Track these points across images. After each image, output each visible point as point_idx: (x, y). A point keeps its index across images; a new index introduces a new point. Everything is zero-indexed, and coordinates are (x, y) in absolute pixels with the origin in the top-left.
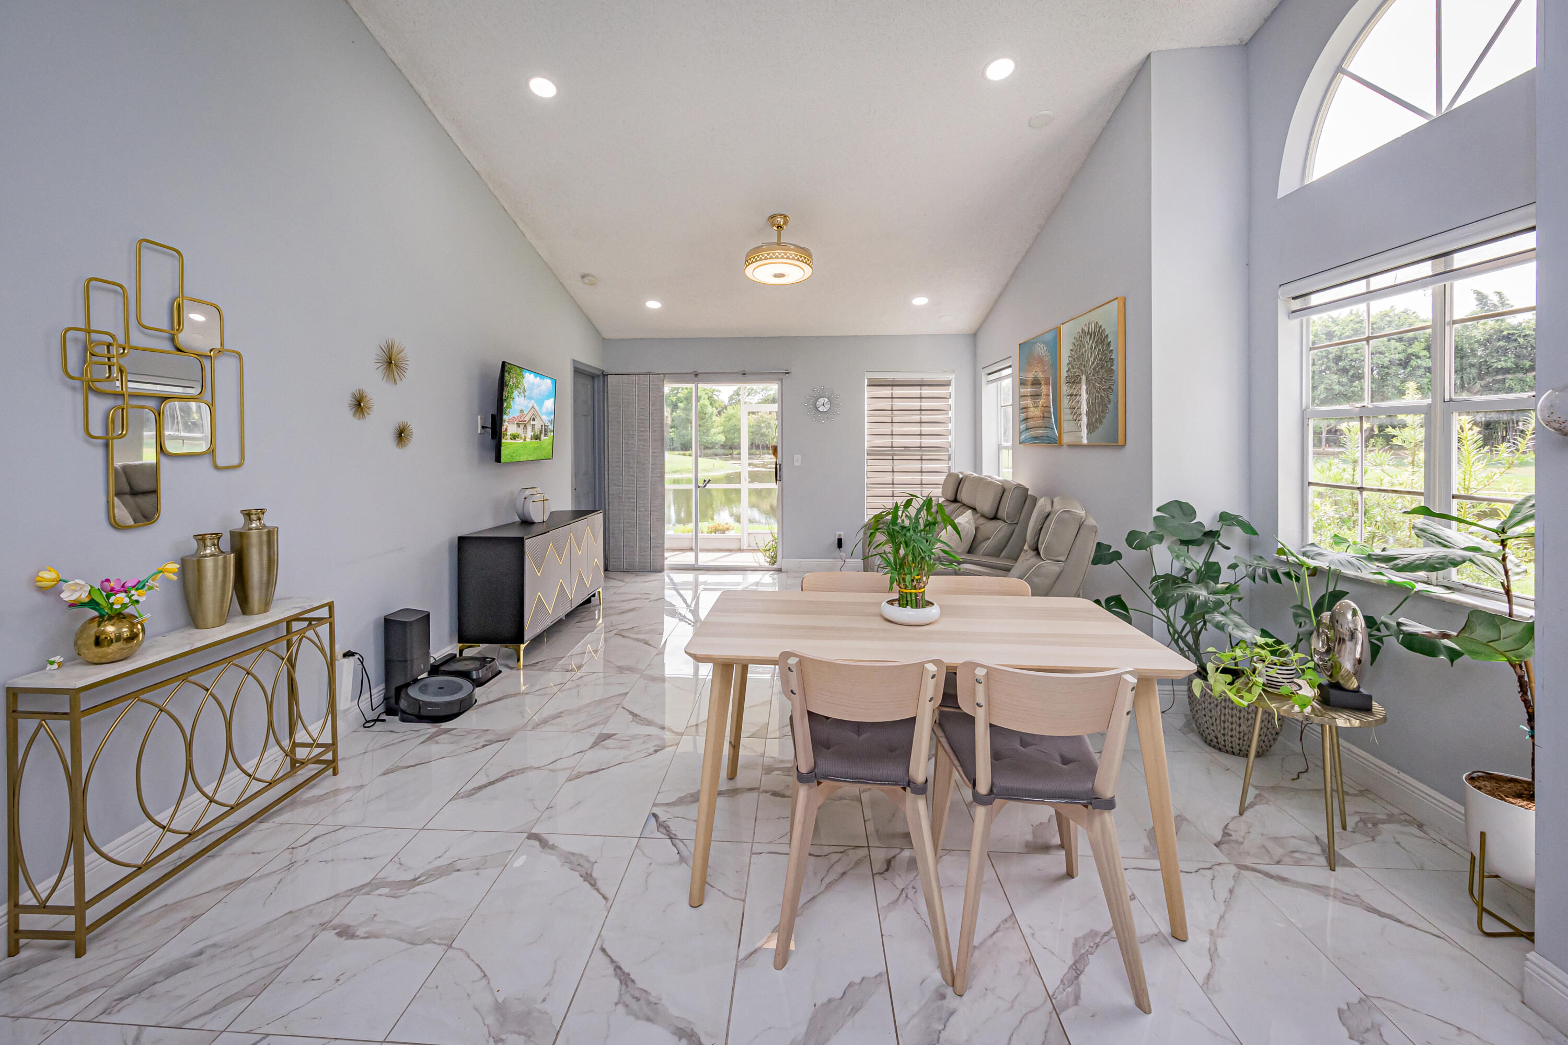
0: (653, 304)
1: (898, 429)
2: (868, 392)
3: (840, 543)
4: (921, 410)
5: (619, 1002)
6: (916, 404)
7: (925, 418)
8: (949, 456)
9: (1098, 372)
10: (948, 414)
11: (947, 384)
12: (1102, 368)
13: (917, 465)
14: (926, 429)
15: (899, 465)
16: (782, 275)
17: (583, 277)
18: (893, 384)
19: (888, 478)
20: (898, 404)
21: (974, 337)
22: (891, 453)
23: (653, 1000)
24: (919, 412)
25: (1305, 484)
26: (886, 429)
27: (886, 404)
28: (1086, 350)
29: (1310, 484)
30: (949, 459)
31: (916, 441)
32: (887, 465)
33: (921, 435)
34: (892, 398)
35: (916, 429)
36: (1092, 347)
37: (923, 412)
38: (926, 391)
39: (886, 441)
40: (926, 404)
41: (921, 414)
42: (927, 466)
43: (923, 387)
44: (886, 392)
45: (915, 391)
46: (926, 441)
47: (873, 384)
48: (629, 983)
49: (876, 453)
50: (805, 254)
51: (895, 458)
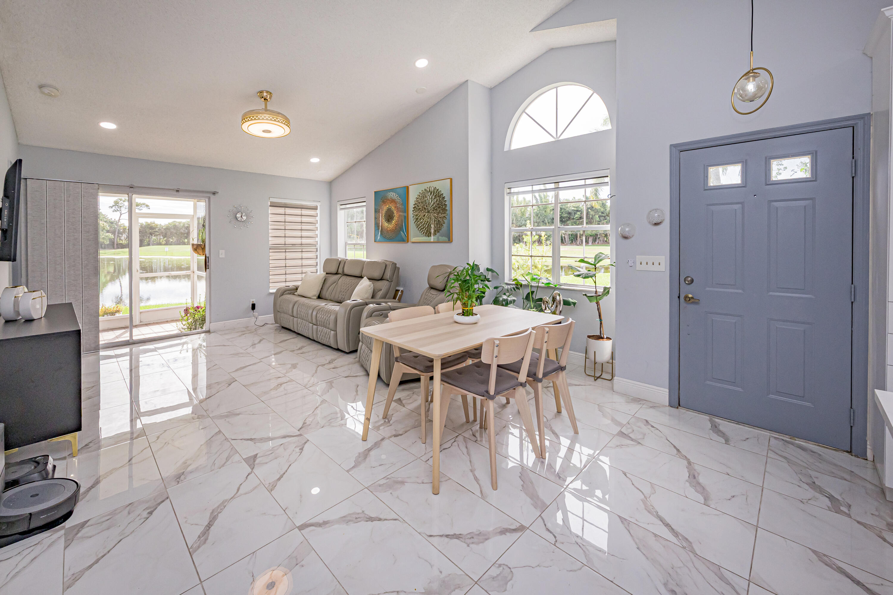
0: (108, 126)
1: (288, 233)
2: (271, 210)
3: (253, 307)
4: (301, 223)
5: (469, 545)
6: (298, 219)
7: (304, 227)
8: (317, 249)
9: (436, 209)
10: (316, 225)
11: (315, 208)
12: (439, 208)
13: (299, 255)
14: (305, 234)
15: (289, 255)
16: (269, 132)
17: (41, 87)
18: (285, 206)
19: (282, 263)
20: (288, 218)
21: (330, 183)
22: (284, 248)
23: (478, 533)
24: (300, 224)
25: (511, 255)
26: (281, 233)
27: (281, 218)
28: (427, 199)
29: (513, 255)
30: (317, 251)
31: (298, 241)
32: (282, 255)
33: (301, 237)
34: (285, 214)
35: (298, 234)
36: (432, 198)
37: (303, 224)
38: (305, 212)
39: (281, 241)
40: (305, 219)
41: (301, 225)
42: (305, 255)
43: (302, 209)
44: (281, 210)
45: (298, 211)
46: (305, 241)
47: (273, 205)
48: (461, 536)
49: (276, 248)
50: (287, 122)
51: (287, 251)
